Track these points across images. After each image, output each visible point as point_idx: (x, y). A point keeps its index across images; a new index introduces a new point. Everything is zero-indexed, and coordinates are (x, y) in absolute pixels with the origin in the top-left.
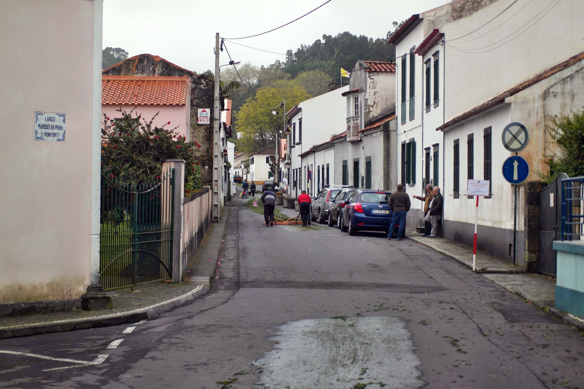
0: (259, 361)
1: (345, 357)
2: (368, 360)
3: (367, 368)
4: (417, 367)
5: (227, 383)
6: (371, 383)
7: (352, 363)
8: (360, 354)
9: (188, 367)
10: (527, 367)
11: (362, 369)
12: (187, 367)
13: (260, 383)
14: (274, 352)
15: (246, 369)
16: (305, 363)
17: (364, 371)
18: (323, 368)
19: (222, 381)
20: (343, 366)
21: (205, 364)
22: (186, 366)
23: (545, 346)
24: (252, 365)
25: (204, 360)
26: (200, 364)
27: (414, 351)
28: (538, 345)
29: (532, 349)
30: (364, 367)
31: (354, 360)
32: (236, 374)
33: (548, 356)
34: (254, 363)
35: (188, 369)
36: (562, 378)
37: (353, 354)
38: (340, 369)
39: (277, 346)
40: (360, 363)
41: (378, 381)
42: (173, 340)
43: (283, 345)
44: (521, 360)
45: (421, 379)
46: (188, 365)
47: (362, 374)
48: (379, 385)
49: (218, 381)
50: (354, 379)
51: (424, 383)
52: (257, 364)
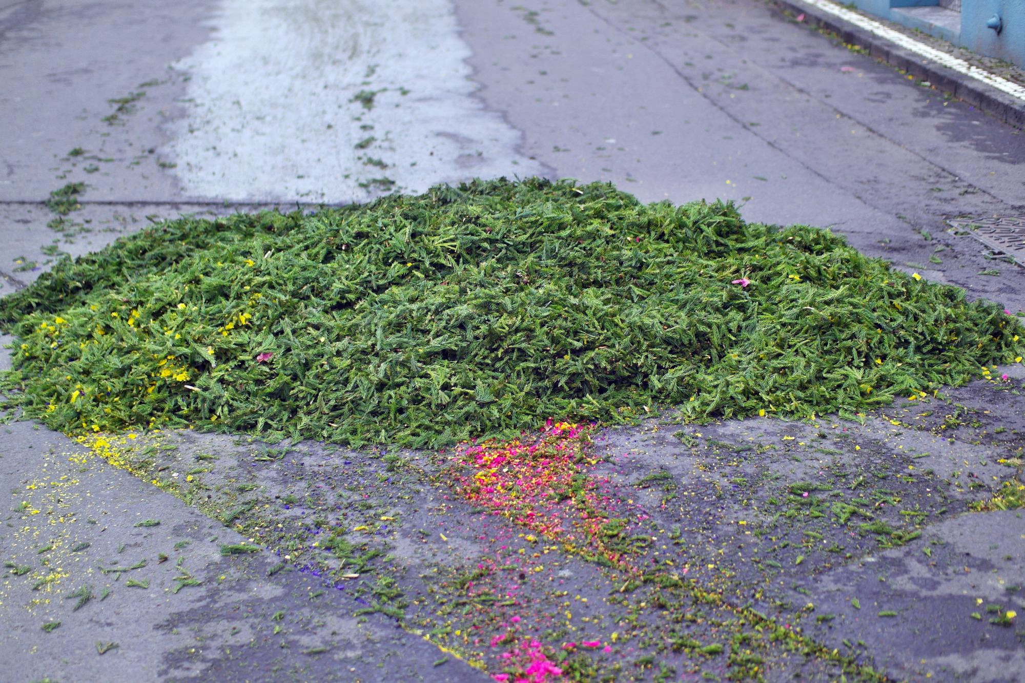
0: (183, 60)
1: (337, 47)
2: (378, 51)
3: (377, 66)
4: (465, 61)
5: (126, 101)
6: (385, 90)
7: (350, 58)
8: (365, 42)
9: (54, 78)
10: (659, 54)
11: (369, 67)
12: (52, 78)
13: (187, 98)
14: (210, 45)
15: (160, 75)
16: (266, 61)
17: (372, 71)
18: (298, 69)
19: (117, 97)
20: (335, 63)
21: (86, 71)
22: (50, 75)
23: (690, 19)
24: (171, 68)
25: (83, 65)
26: (77, 72)
27: (460, 34)
28: (678, 18)
29: (668, 24)
30: (372, 64)
31: (354, 52)
32: (142, 85)
33: (696, 36)
34: (173, 64)
35: (55, 81)
36: (720, 70)
37: (351, 44)
38: (328, 69)
39: (214, 35)
40: (364, 57)
41: (397, 86)
42: (25, 34)
43: (225, 33)
44: (649, 42)
45: (473, 80)
46: (54, 75)
47: (368, 76)
48: (399, 93)
49: (111, 97)
50: (355, 85)
51: (479, 86)
52: (180, 66)
